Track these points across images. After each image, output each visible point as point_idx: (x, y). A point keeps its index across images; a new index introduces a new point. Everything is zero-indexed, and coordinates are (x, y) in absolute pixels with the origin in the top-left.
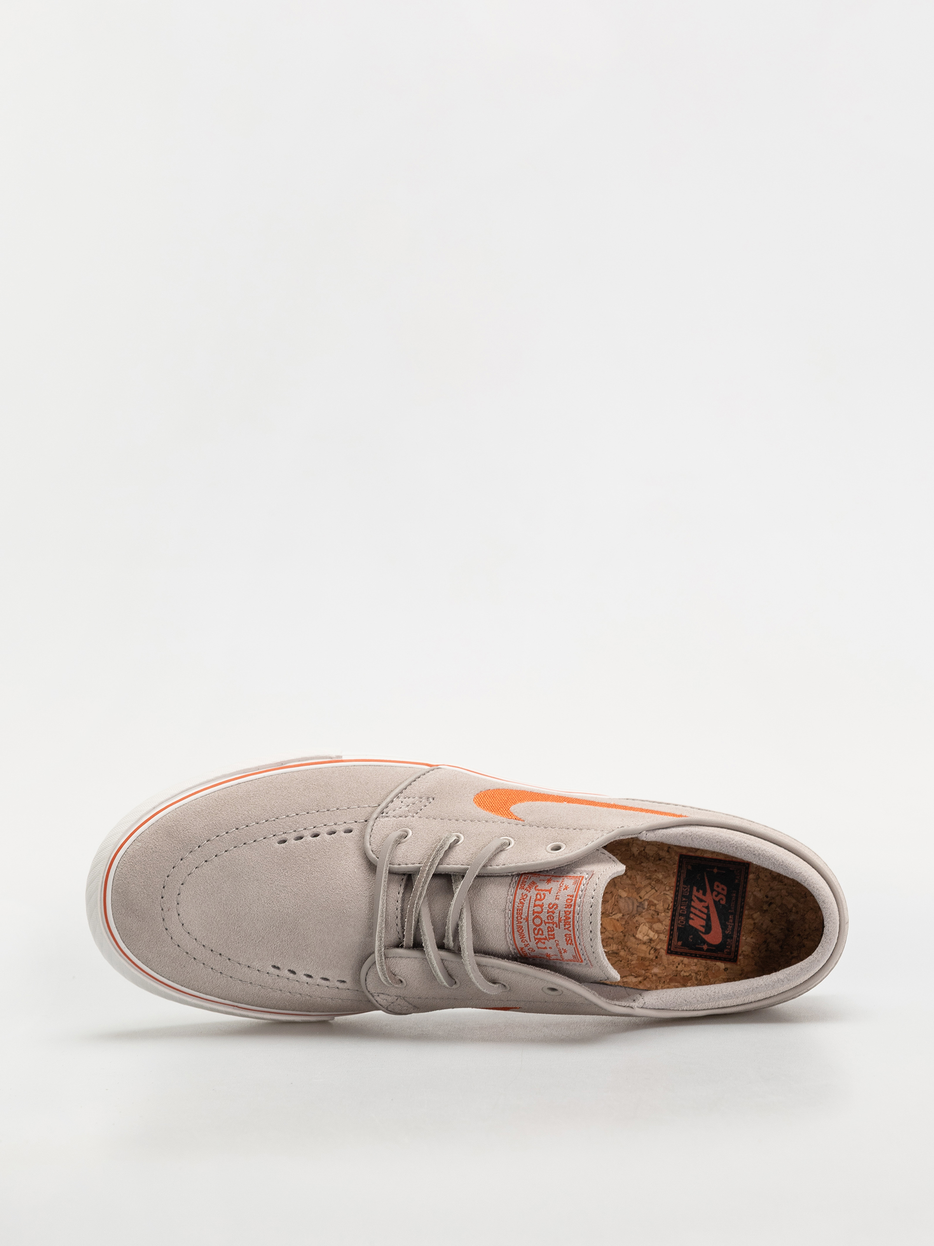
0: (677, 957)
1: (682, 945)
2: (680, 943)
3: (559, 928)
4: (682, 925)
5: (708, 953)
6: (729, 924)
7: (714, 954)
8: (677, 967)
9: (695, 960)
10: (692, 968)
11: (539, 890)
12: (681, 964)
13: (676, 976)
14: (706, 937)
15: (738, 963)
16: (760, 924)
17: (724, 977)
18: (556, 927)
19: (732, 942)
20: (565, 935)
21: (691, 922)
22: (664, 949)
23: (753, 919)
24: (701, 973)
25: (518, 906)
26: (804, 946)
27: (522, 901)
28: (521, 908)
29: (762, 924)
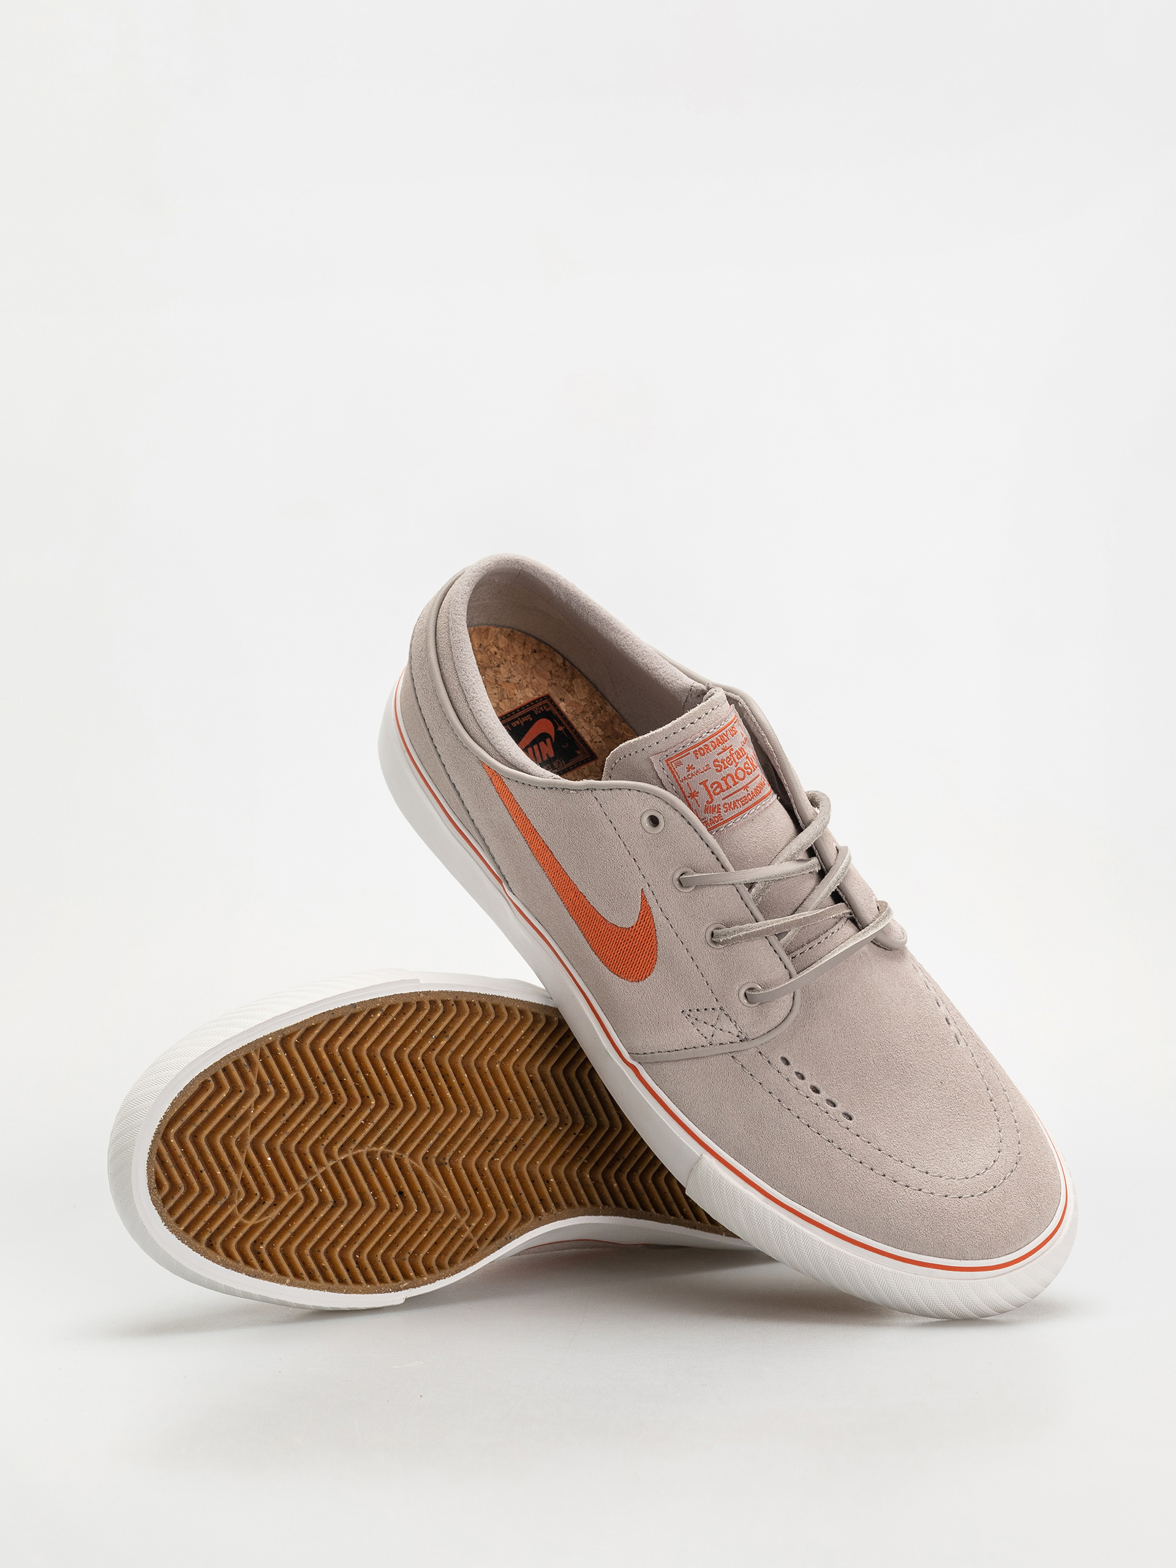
0: (592, 747)
1: (578, 749)
2: (579, 752)
3: (731, 746)
4: (561, 761)
5: (563, 721)
6: (521, 722)
7: (559, 716)
8: (600, 742)
9: (579, 730)
10: (588, 729)
11: (711, 796)
12: (595, 740)
13: (608, 736)
14: (552, 734)
15: (547, 692)
16: (497, 696)
17: (570, 695)
18: (732, 750)
19: (535, 709)
20: (733, 736)
21: (552, 755)
22: (596, 764)
23: (498, 704)
24: (585, 718)
25: (741, 807)
26: (481, 645)
27: (732, 806)
28: (740, 802)
29: (495, 694)
